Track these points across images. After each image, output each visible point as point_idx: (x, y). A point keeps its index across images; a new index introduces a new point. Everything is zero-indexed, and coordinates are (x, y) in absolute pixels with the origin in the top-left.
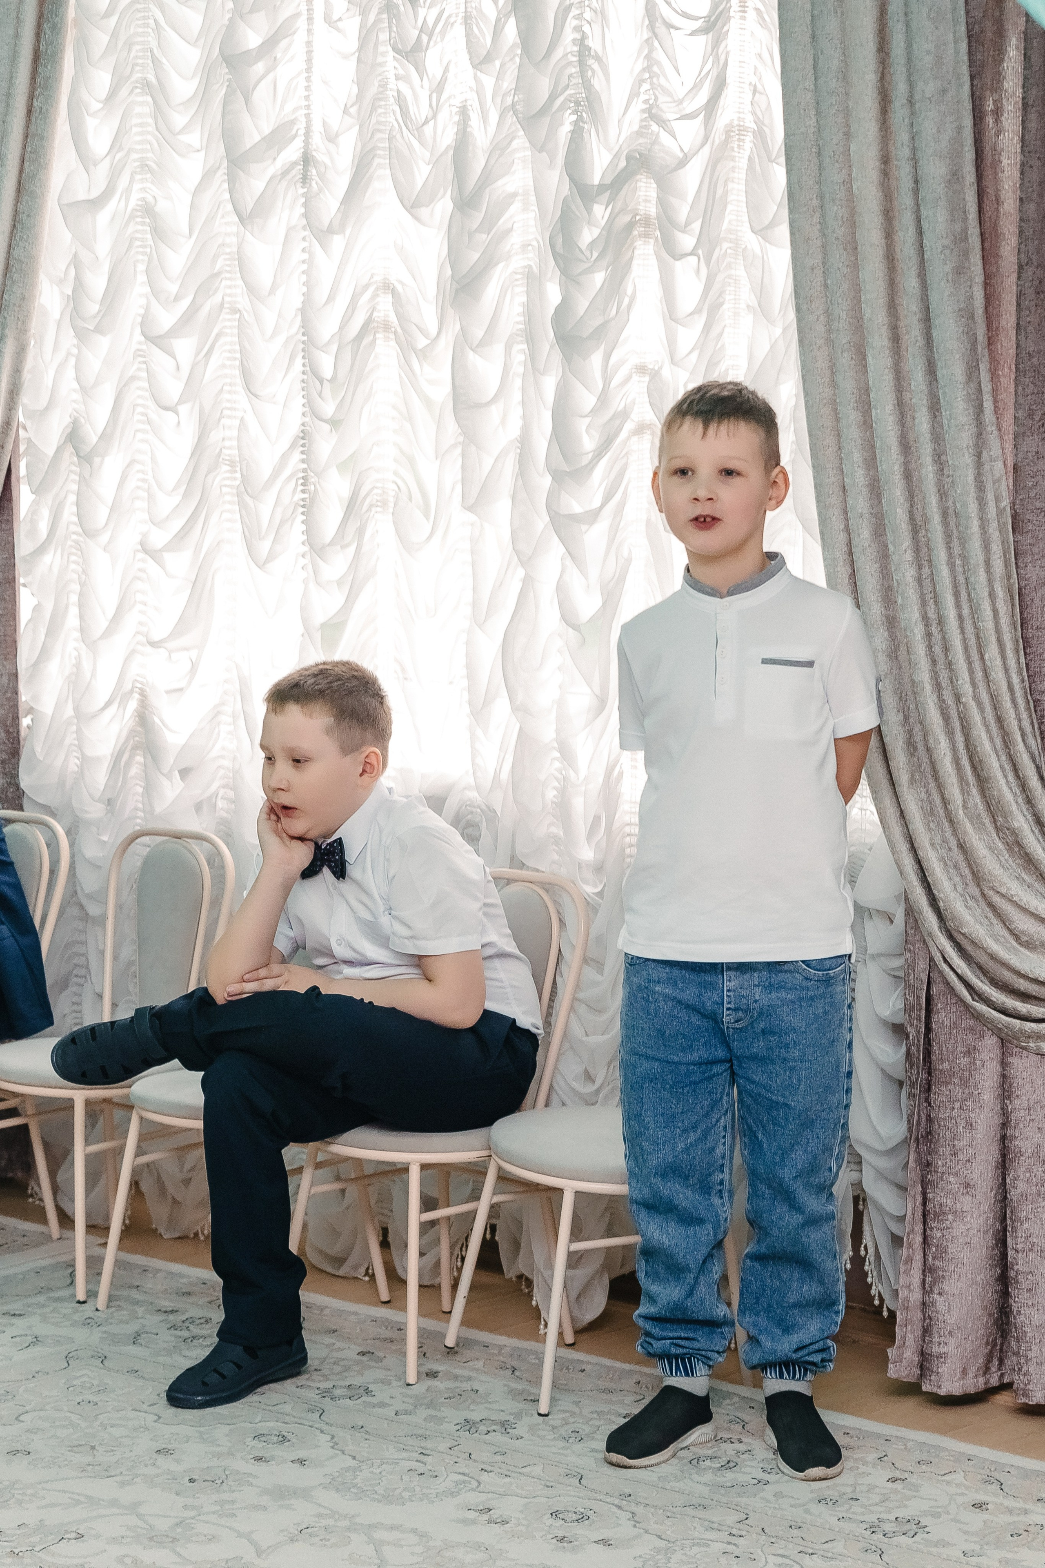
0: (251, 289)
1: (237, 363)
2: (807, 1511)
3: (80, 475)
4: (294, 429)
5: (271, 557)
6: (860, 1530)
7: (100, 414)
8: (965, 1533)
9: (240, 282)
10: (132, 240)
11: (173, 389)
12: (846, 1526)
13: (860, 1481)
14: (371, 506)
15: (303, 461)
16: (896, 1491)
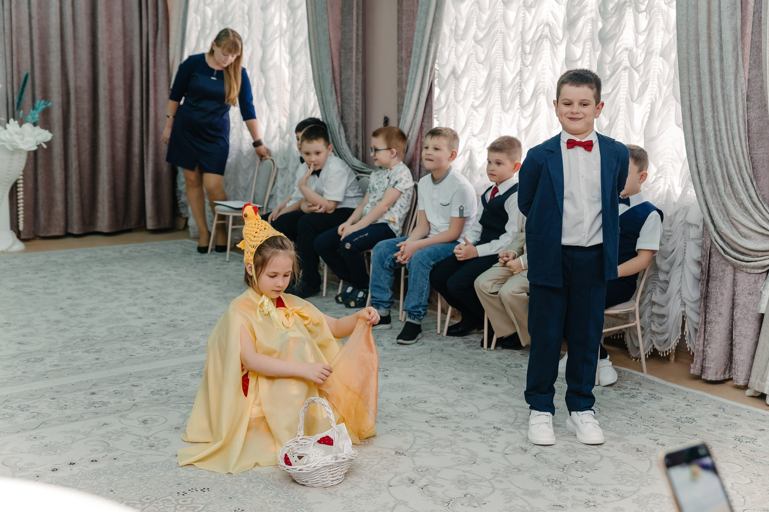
0: (507, 26)
1: (501, 49)
2: (657, 413)
3: (456, 84)
4: (518, 69)
5: (509, 109)
6: (673, 420)
7: (462, 65)
8: (709, 424)
9: (503, 24)
10: (473, 11)
11: (482, 57)
12: (669, 418)
13: (676, 405)
14: (540, 93)
15: (520, 79)
16: (688, 409)
